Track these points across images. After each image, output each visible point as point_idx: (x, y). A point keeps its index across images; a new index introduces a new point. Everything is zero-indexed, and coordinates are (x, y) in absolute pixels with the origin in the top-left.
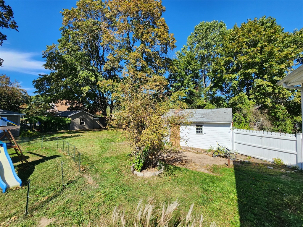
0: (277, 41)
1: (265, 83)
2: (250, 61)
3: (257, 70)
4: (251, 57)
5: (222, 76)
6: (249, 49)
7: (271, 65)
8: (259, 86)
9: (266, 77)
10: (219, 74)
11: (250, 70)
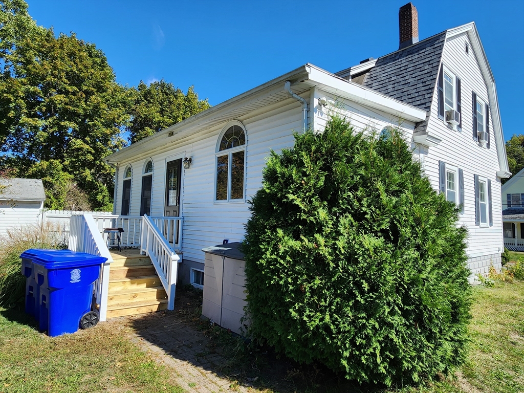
0: (106, 91)
1: (86, 147)
2: (69, 108)
3: (78, 126)
4: (71, 103)
5: (18, 117)
6: (69, 85)
7: (95, 125)
8: (78, 150)
9: (87, 139)
10: (12, 112)
11: (67, 122)
